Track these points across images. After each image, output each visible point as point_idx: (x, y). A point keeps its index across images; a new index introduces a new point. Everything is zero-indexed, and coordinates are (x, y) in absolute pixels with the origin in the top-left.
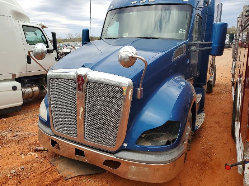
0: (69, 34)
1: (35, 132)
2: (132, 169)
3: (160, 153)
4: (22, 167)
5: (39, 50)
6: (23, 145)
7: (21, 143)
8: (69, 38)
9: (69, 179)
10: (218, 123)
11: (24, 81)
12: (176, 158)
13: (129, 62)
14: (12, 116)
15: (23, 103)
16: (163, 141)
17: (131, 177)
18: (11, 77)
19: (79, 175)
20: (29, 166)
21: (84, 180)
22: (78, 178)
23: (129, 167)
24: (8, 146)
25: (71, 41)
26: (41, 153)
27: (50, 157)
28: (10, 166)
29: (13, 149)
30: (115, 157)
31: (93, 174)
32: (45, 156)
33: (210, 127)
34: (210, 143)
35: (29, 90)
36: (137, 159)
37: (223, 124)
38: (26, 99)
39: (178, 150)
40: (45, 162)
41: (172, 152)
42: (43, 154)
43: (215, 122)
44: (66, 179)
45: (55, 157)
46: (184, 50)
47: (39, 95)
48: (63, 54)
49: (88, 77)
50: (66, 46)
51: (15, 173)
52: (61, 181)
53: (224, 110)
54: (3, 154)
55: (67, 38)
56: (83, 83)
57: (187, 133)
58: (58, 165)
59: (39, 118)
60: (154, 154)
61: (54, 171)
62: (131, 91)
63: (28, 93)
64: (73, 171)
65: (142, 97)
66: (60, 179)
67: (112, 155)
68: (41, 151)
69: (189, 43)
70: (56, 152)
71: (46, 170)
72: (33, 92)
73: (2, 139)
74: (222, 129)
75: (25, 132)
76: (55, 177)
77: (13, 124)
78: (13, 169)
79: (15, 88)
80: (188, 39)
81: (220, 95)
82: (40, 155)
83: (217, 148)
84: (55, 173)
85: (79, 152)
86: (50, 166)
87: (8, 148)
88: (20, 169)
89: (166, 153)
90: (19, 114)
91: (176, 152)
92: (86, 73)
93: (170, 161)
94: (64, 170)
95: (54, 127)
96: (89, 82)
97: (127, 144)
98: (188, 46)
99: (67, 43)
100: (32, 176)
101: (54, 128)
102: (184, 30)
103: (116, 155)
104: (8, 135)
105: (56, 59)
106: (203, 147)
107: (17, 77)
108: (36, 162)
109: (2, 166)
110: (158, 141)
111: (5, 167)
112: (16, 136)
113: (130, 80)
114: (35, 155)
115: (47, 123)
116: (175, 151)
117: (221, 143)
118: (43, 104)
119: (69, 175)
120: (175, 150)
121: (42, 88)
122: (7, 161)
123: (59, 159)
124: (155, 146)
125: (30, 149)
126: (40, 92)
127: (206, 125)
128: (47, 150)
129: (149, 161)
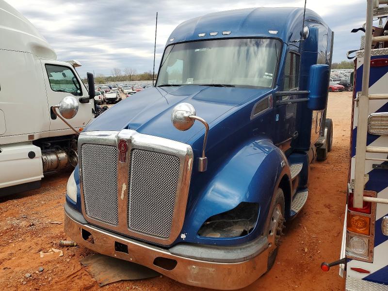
0: (115, 70)
1: (60, 220)
2: (193, 270)
3: (231, 248)
4: (41, 269)
5: (68, 105)
6: (42, 238)
7: (39, 236)
8: (115, 76)
9: (106, 285)
10: (328, 206)
11: (46, 144)
12: (255, 255)
13: (186, 124)
14: (27, 196)
15: (43, 176)
16: (237, 231)
17: (192, 282)
18: (27, 139)
19: (120, 280)
20: (51, 268)
21: (128, 288)
22: (119, 285)
23: (189, 268)
24: (20, 239)
25: (118, 81)
26: (68, 249)
27: (81, 255)
28: (23, 268)
29: (28, 244)
30: (170, 254)
31: (140, 280)
32: (73, 254)
33: (317, 213)
34: (314, 236)
35: (52, 157)
36: (199, 256)
37: (336, 208)
38: (48, 170)
39: (257, 243)
40: (73, 261)
41: (249, 247)
42: (70, 252)
43: (325, 205)
44: (101, 285)
45: (87, 255)
46: (270, 103)
47: (66, 164)
48: (105, 101)
49: (133, 141)
50: (111, 88)
51: (31, 278)
52: (94, 288)
53: (340, 187)
54: (13, 251)
55: (112, 76)
56: (126, 151)
57: (275, 221)
58: (92, 266)
59: (66, 199)
60: (223, 249)
61: (85, 275)
62: (190, 161)
63: (52, 161)
64: (112, 275)
65: (206, 170)
66: (93, 286)
67: (166, 250)
68: (67, 246)
69: (277, 92)
70: (89, 248)
71: (74, 274)
72: (58, 160)
73: (12, 229)
74: (333, 215)
75: (45, 219)
76: (86, 283)
77: (28, 207)
78: (27, 272)
79: (32, 155)
80: (277, 87)
81: (337, 165)
82: (66, 252)
83: (323, 242)
84: (86, 278)
85: (120, 247)
86: (79, 267)
87: (21, 243)
88: (37, 272)
89: (241, 247)
90: (37, 193)
91: (254, 247)
92: (131, 137)
93: (245, 259)
94: (99, 274)
95: (86, 211)
96: (134, 149)
97: (186, 235)
98: (277, 97)
99: (112, 84)
100: (54, 281)
101: (87, 213)
102: (272, 75)
103: (170, 250)
104: (21, 224)
105: (93, 112)
106: (302, 242)
107: (36, 138)
108: (61, 262)
109: (12, 268)
110: (230, 231)
111: (17, 269)
112: (33, 225)
113: (189, 146)
114: (59, 252)
115: (77, 206)
116: (252, 246)
117: (329, 236)
118: (72, 179)
119: (107, 280)
120: (253, 243)
121: (71, 155)
122: (18, 261)
123: (93, 258)
124: (225, 238)
125: (52, 244)
126: (68, 161)
127: (311, 210)
128: (76, 246)
129: (215, 258)
